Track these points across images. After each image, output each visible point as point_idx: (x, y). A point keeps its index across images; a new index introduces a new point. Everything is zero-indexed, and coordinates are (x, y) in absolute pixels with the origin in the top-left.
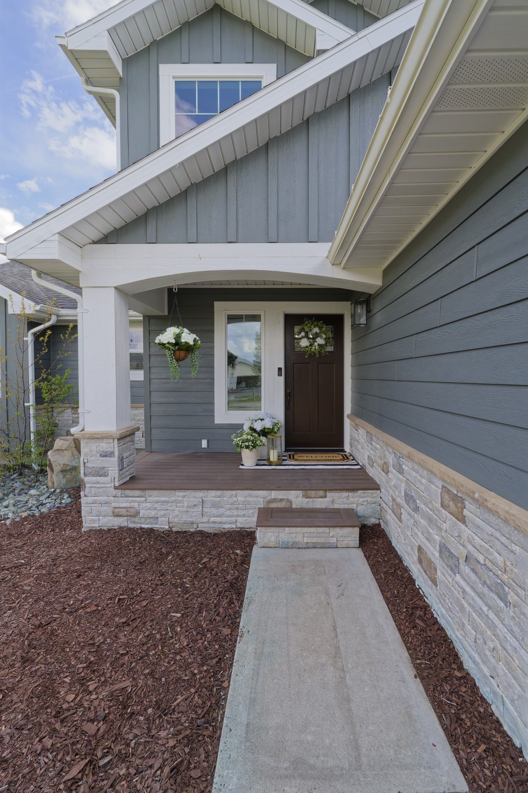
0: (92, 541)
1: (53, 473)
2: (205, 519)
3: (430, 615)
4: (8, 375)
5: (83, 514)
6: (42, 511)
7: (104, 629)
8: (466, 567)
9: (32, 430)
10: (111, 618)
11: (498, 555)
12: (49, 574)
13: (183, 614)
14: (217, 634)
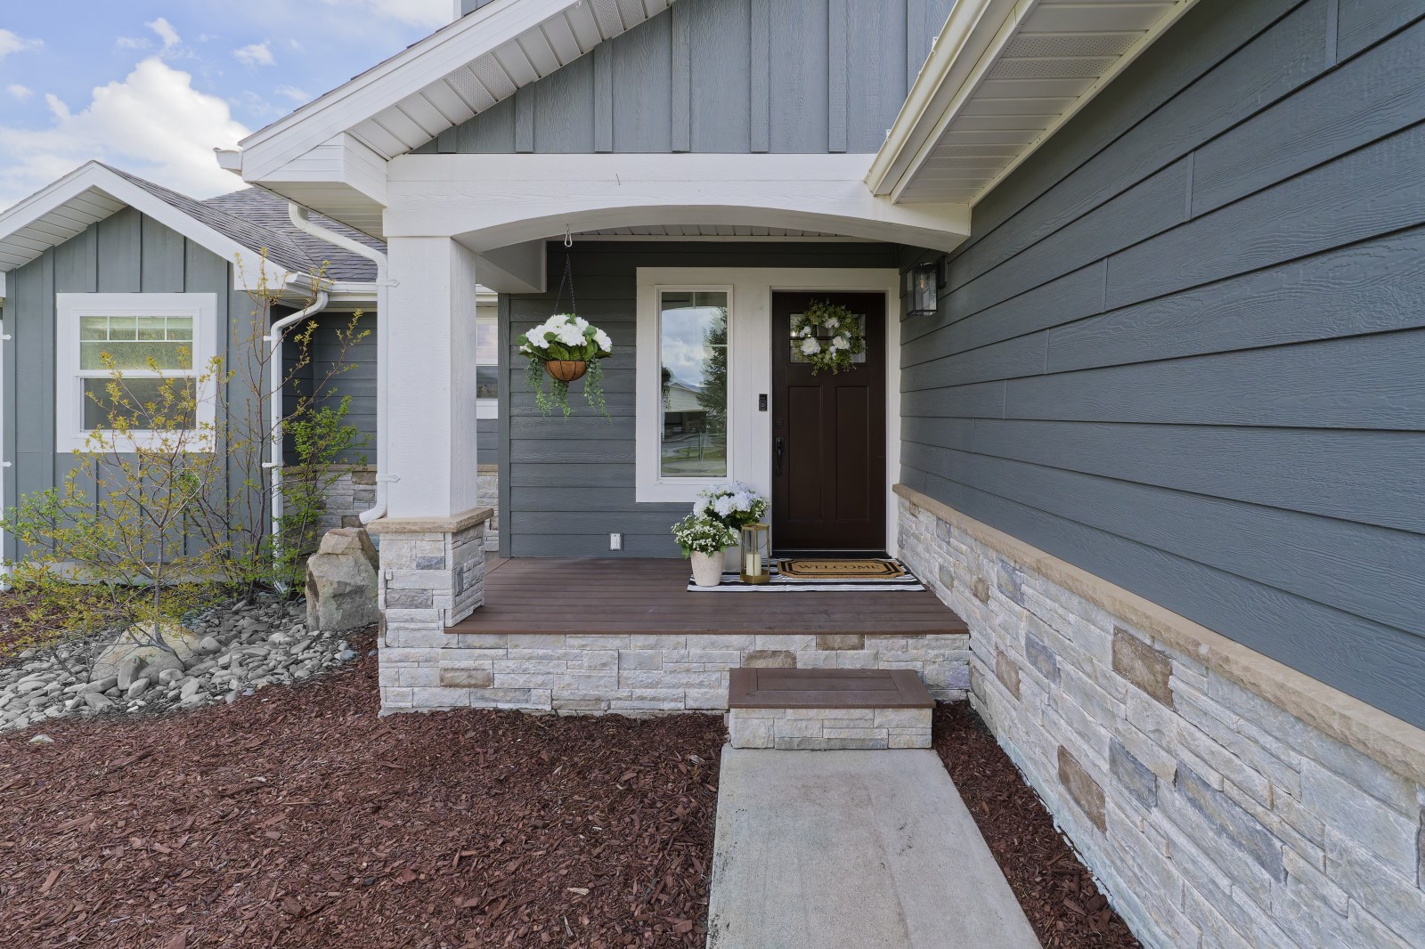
0: (400, 737)
1: (318, 600)
2: (624, 692)
3: (1090, 888)
4: (230, 408)
5: (381, 682)
6: (296, 675)
7: (434, 920)
8: (1176, 794)
9: (275, 514)
10: (446, 899)
11: (1256, 774)
12: (317, 805)
13: (592, 890)
14: (664, 932)
